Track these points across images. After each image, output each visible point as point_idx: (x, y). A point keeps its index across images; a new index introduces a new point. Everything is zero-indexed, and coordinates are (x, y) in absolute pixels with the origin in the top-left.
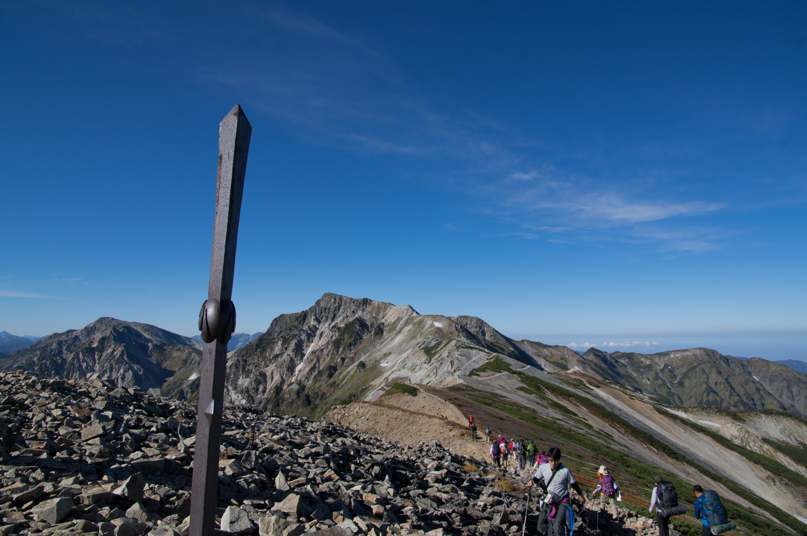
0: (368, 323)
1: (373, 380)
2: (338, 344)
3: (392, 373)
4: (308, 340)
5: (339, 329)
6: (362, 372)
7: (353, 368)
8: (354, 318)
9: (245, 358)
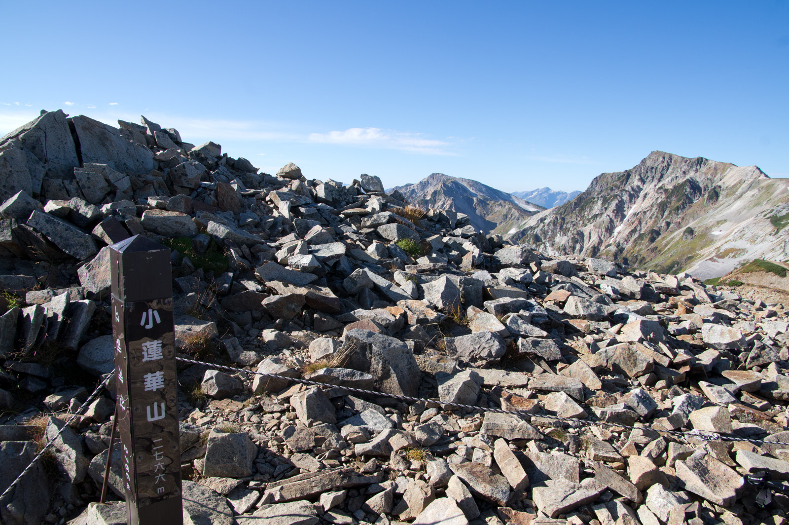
0: (701, 186)
1: (702, 248)
2: (663, 207)
3: (726, 242)
4: (630, 201)
5: (666, 191)
6: (690, 239)
7: (678, 234)
8: (685, 179)
9: (563, 216)
